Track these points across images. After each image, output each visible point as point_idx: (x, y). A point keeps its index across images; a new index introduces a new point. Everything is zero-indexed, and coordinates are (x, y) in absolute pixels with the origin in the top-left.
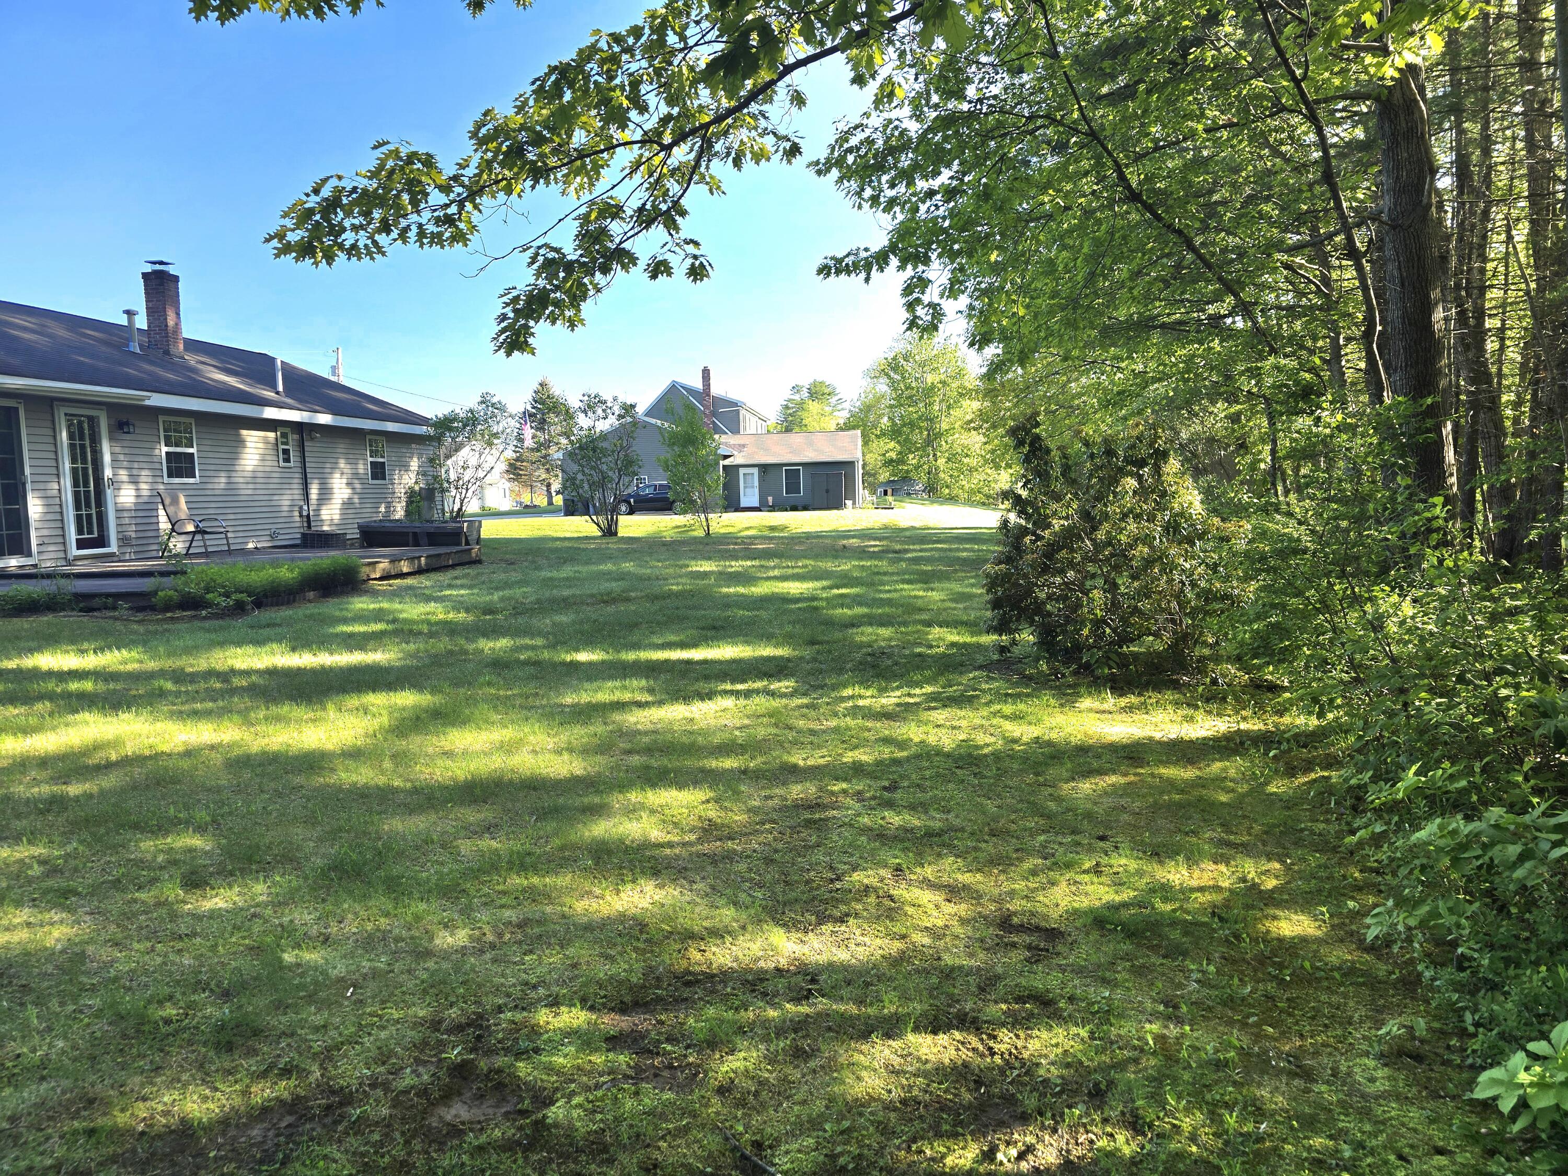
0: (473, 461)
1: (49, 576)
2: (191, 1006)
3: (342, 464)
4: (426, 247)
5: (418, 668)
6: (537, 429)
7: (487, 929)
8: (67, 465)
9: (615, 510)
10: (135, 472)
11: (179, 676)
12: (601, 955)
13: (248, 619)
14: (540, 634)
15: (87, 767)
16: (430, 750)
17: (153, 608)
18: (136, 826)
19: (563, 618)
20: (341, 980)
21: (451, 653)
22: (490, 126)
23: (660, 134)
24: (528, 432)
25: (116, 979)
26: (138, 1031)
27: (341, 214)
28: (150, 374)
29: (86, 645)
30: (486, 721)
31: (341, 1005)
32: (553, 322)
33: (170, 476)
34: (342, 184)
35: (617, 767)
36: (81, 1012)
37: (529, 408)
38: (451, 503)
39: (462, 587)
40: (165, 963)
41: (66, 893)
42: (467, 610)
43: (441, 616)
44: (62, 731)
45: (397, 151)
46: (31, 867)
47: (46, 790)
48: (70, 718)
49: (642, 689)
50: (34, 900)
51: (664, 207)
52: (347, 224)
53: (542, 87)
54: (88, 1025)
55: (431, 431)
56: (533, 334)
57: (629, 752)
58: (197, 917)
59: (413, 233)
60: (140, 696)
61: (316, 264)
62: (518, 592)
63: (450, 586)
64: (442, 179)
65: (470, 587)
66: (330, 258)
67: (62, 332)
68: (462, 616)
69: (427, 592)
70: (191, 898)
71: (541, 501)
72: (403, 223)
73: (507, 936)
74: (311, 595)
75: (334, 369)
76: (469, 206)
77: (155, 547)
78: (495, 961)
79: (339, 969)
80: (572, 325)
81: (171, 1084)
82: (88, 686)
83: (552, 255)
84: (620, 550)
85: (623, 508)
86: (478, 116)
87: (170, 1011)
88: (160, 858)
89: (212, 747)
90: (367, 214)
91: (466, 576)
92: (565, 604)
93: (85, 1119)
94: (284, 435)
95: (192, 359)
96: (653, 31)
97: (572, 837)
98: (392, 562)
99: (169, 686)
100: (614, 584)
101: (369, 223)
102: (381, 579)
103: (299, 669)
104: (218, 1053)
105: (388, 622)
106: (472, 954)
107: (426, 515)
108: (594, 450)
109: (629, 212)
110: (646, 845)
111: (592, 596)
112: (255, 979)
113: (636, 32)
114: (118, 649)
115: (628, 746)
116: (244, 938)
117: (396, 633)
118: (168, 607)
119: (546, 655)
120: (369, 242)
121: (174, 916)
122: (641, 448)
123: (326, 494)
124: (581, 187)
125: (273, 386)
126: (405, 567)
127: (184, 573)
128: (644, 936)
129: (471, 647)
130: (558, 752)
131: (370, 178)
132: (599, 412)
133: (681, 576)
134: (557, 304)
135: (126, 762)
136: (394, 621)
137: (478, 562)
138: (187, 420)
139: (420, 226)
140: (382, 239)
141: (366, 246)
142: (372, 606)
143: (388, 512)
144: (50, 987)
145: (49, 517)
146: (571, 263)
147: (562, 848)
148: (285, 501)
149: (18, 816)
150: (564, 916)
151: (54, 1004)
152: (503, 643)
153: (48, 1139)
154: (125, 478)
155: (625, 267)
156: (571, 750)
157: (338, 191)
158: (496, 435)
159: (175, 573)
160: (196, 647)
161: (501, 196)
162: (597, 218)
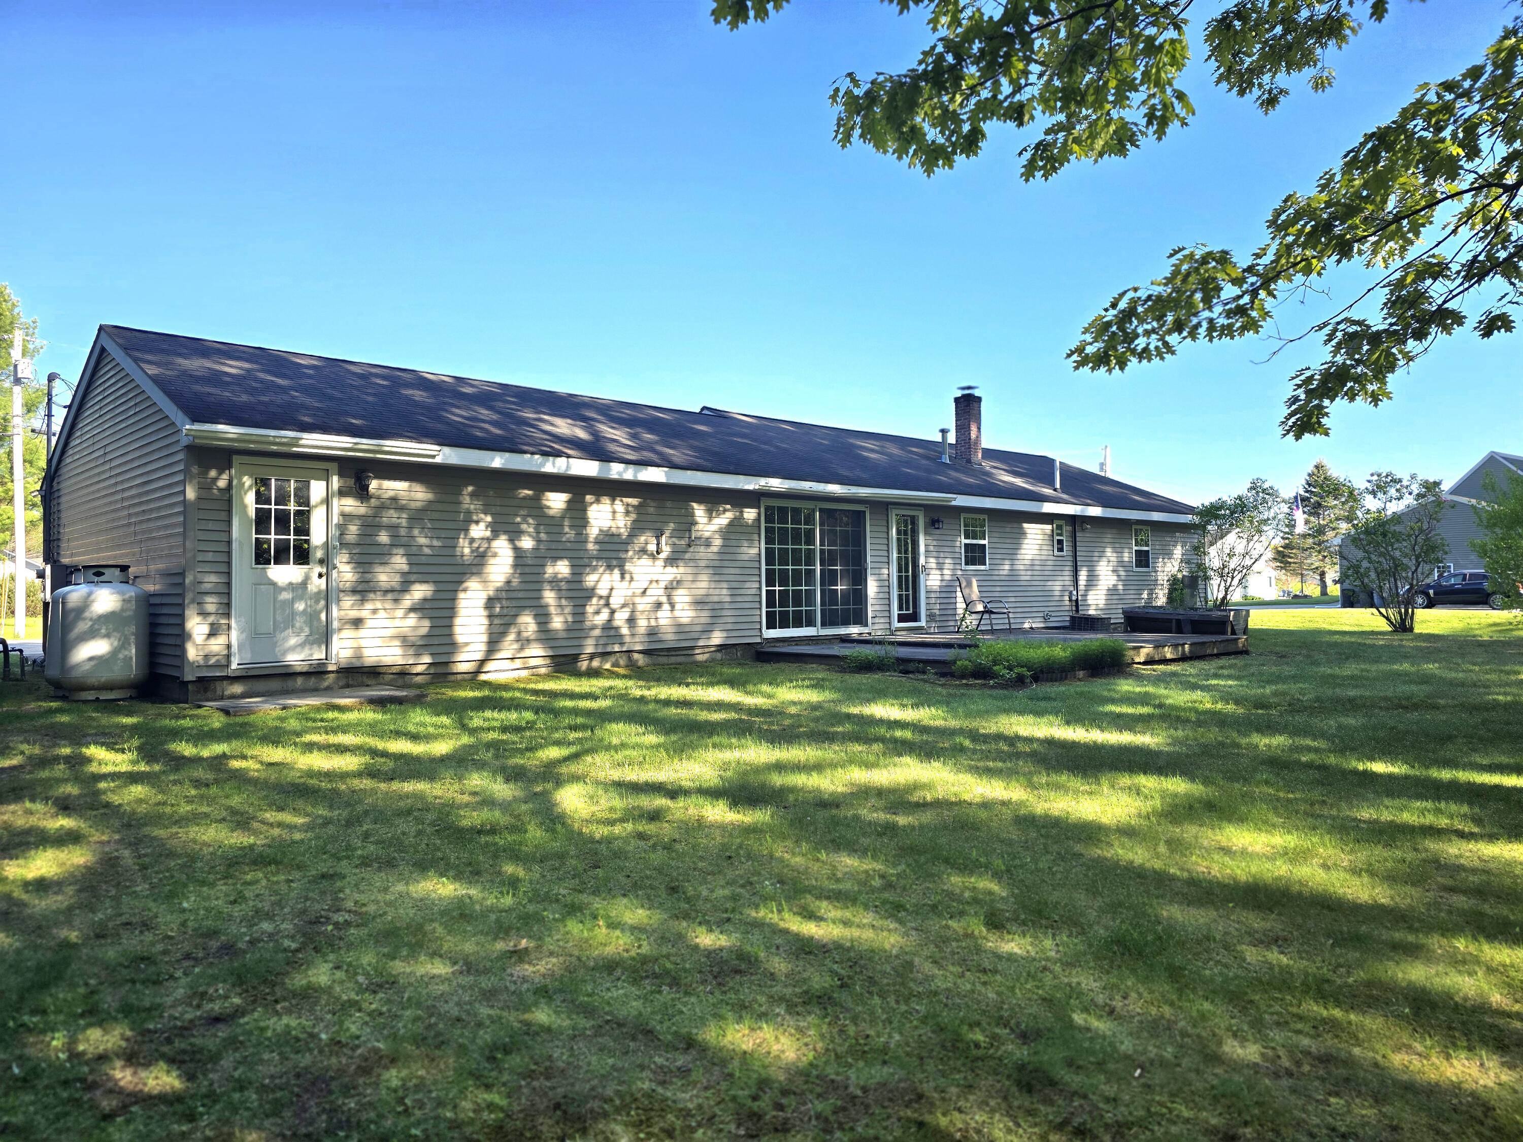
0: (1240, 548)
1: (880, 643)
2: (994, 1037)
3: (1109, 552)
4: (1215, 340)
5: (1187, 756)
6: (1310, 514)
7: (1281, 1052)
8: (895, 555)
9: (1409, 602)
10: (941, 561)
11: (975, 736)
12: (1430, 1127)
13: (1027, 691)
14: (1323, 735)
15: (910, 803)
16: (1205, 843)
17: (952, 675)
18: (947, 861)
19: (1351, 721)
20: (1127, 1057)
21: (1222, 744)
22: (1291, 211)
23: (1502, 176)
24: (1300, 516)
25: (936, 993)
26: (953, 1046)
27: (1135, 322)
28: (956, 479)
29: (905, 701)
30: (1265, 822)
31: (1129, 1084)
32: (1352, 399)
33: (967, 564)
34: (1138, 294)
35: (1436, 905)
36: (911, 1013)
37: (1302, 492)
38: (1215, 590)
39: (1229, 677)
40: (973, 991)
41: (899, 907)
42: (1237, 702)
43: (1208, 706)
44: (891, 769)
45: (1192, 255)
46: (874, 879)
47: (882, 816)
48: (896, 759)
49: (1464, 816)
50: (876, 907)
51: (1502, 255)
52: (1140, 330)
53: (1355, 158)
54: (916, 1027)
55: (1196, 519)
56: (1327, 414)
57: (1452, 890)
58: (999, 957)
59: (1202, 331)
60: (946, 749)
61: (1110, 371)
62: (1293, 688)
63: (1216, 676)
64: (1237, 273)
65: (1238, 678)
66: (1122, 364)
67: (895, 450)
68: (1230, 708)
69: (1191, 679)
70: (991, 937)
71: (1312, 590)
72: (1195, 321)
73: (1306, 1068)
74: (1081, 674)
75: (1102, 465)
76: (1262, 294)
77: (952, 623)
78: (1293, 1091)
79: (1127, 1046)
80: (1375, 399)
81: (983, 1104)
82: (908, 734)
83: (1352, 329)
84: (1420, 649)
85: (1420, 600)
86: (1278, 204)
87: (979, 1037)
88: (967, 894)
89: (1004, 803)
90: (1160, 318)
91: (1231, 667)
92: (1353, 706)
93: (915, 1111)
94: (1059, 527)
95: (987, 465)
96: (1496, 66)
97: (1381, 974)
98: (1156, 647)
99: (967, 743)
100: (1414, 688)
101: (1163, 326)
102: (1145, 663)
103: (1074, 742)
104: (1020, 1090)
105: (1155, 707)
106: (1267, 1075)
107: (1188, 602)
108: (1384, 535)
109: (1455, 267)
110: (1482, 1008)
111: (1386, 699)
112: (1049, 1030)
113: (1475, 73)
114: (929, 706)
115: (1450, 882)
116: (1038, 988)
117: (1163, 718)
118: (964, 675)
119: (1332, 760)
120: (1160, 344)
121: (978, 950)
122: (1444, 531)
123: (1092, 580)
124: (1391, 253)
125: (1051, 484)
126: (1169, 653)
127: (976, 646)
128: (1490, 1122)
129: (1244, 741)
130: (1355, 871)
131: (1166, 285)
132: (1392, 492)
133: (1508, 684)
134: (1358, 379)
135: (937, 804)
136: (1161, 706)
137: (1245, 652)
138: (982, 517)
139: (1211, 321)
140: (1173, 339)
141: (1157, 348)
142: (1138, 690)
143: (1150, 599)
144: (888, 984)
145: (881, 596)
146: (1378, 333)
147: (1369, 984)
148: (1056, 587)
149: (864, 834)
150: (1376, 1065)
151: (891, 1000)
152: (1279, 741)
153: (889, 1117)
154: (934, 566)
155: (1447, 329)
156: (1372, 873)
157: (1134, 302)
158: (1265, 521)
159: (970, 646)
160: (987, 712)
161: (1299, 278)
162: (1414, 281)
